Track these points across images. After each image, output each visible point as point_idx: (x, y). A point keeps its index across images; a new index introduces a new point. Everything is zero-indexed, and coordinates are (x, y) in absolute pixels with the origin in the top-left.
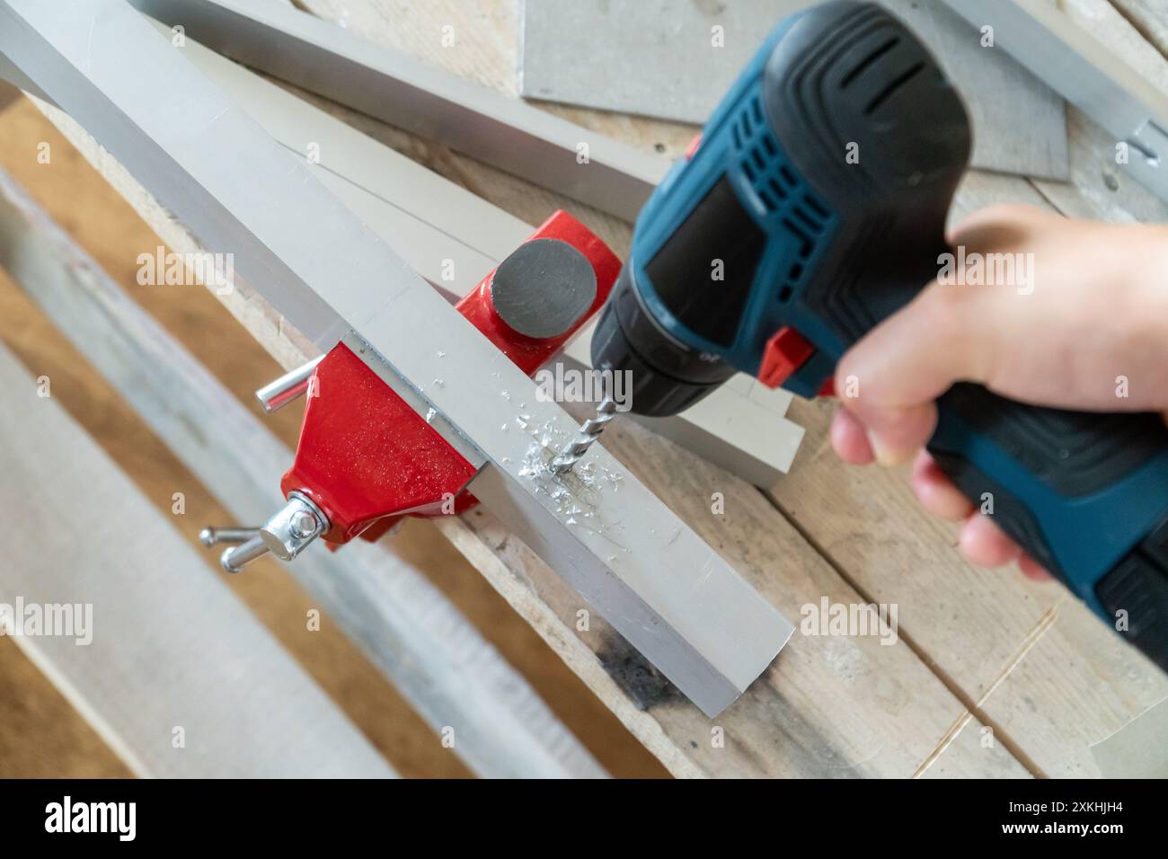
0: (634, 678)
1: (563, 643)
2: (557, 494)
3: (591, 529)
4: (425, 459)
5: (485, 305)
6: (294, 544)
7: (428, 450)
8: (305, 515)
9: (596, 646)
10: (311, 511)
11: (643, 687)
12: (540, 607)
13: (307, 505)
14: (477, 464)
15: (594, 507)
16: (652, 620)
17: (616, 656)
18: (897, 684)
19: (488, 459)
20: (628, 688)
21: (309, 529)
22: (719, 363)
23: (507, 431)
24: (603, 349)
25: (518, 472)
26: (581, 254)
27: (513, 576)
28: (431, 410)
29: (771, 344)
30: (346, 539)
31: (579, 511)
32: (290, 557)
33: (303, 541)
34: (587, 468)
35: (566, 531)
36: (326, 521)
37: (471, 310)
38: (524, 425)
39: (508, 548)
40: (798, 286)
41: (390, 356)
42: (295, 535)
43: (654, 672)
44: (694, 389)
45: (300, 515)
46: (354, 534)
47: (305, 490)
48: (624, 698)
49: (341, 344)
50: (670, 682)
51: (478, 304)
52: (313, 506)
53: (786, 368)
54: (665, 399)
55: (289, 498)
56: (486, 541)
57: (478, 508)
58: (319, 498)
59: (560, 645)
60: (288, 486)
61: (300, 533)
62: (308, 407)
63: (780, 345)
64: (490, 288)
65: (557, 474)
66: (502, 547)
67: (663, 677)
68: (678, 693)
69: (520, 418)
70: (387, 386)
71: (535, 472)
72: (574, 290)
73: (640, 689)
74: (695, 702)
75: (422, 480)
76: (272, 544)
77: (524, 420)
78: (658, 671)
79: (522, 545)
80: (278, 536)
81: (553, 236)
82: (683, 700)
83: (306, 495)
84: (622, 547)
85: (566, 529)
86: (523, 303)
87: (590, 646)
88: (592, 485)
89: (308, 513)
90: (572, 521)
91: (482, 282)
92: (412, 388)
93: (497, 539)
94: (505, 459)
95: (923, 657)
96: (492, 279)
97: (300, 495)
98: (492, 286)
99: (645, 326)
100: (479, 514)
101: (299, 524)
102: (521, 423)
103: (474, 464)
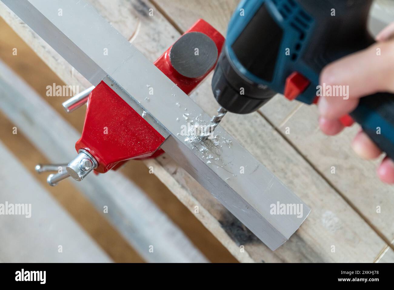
0: (235, 232)
1: (203, 216)
2: (202, 150)
3: (217, 165)
4: (142, 134)
5: (167, 63)
6: (82, 173)
7: (143, 130)
8: (87, 160)
9: (219, 218)
10: (89, 158)
11: (240, 236)
12: (192, 200)
13: (88, 155)
14: (165, 136)
15: (219, 155)
16: (246, 207)
17: (227, 222)
18: (355, 233)
19: (171, 134)
20: (233, 236)
21: (89, 167)
22: (267, 90)
23: (179, 121)
24: (217, 83)
25: (184, 140)
26: (211, 39)
27: (180, 186)
28: (144, 112)
29: (289, 80)
30: (105, 171)
31: (212, 157)
32: (80, 179)
33: (86, 172)
34: (215, 137)
35: (206, 166)
36: (96, 163)
37: (160, 64)
38: (187, 118)
39: (178, 174)
40: (300, 53)
41: (125, 87)
42: (82, 170)
43: (245, 229)
44: (258, 101)
45: (84, 160)
46: (109, 169)
47: (86, 149)
48: (231, 241)
49: (102, 82)
50: (252, 233)
51: (164, 62)
52: (90, 156)
53: (296, 91)
54: (245, 106)
55: (79, 152)
56: (168, 170)
57: (164, 155)
58: (93, 152)
59: (202, 217)
60: (79, 147)
61: (84, 168)
62: (87, 111)
63: (293, 80)
64: (169, 55)
65: (202, 141)
66: (175, 173)
67: (249, 231)
68: (256, 238)
69: (185, 115)
70: (124, 101)
71: (192, 140)
72: (207, 55)
73: (239, 237)
74: (264, 242)
75: (140, 144)
76: (71, 173)
77: (187, 116)
78: (246, 228)
79: (184, 171)
80: (75, 170)
81: (197, 31)
82: (259, 242)
83: (87, 151)
84: (233, 174)
85: (206, 165)
86: (184, 62)
87: (215, 218)
88: (218, 145)
89: (88, 159)
90: (209, 162)
91: (165, 53)
92: (135, 102)
93: (173, 170)
94: (178, 134)
95: (366, 221)
96: (170, 50)
97: (84, 151)
98: (170, 54)
99: (233, 73)
100: (164, 158)
101: (84, 164)
102: (185, 117)
103: (164, 136)
